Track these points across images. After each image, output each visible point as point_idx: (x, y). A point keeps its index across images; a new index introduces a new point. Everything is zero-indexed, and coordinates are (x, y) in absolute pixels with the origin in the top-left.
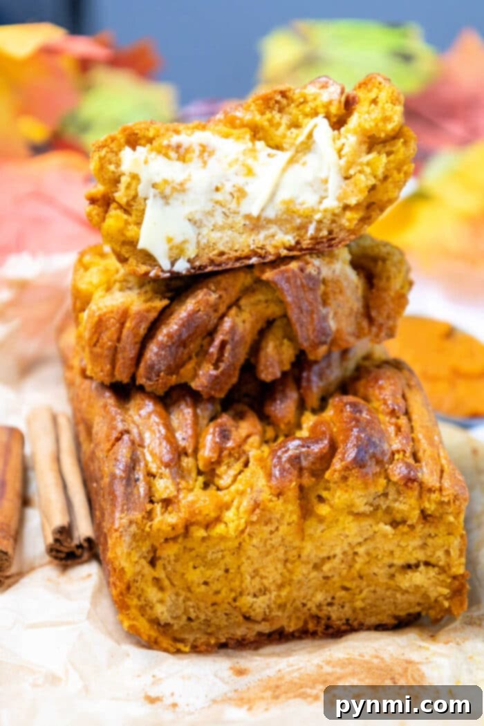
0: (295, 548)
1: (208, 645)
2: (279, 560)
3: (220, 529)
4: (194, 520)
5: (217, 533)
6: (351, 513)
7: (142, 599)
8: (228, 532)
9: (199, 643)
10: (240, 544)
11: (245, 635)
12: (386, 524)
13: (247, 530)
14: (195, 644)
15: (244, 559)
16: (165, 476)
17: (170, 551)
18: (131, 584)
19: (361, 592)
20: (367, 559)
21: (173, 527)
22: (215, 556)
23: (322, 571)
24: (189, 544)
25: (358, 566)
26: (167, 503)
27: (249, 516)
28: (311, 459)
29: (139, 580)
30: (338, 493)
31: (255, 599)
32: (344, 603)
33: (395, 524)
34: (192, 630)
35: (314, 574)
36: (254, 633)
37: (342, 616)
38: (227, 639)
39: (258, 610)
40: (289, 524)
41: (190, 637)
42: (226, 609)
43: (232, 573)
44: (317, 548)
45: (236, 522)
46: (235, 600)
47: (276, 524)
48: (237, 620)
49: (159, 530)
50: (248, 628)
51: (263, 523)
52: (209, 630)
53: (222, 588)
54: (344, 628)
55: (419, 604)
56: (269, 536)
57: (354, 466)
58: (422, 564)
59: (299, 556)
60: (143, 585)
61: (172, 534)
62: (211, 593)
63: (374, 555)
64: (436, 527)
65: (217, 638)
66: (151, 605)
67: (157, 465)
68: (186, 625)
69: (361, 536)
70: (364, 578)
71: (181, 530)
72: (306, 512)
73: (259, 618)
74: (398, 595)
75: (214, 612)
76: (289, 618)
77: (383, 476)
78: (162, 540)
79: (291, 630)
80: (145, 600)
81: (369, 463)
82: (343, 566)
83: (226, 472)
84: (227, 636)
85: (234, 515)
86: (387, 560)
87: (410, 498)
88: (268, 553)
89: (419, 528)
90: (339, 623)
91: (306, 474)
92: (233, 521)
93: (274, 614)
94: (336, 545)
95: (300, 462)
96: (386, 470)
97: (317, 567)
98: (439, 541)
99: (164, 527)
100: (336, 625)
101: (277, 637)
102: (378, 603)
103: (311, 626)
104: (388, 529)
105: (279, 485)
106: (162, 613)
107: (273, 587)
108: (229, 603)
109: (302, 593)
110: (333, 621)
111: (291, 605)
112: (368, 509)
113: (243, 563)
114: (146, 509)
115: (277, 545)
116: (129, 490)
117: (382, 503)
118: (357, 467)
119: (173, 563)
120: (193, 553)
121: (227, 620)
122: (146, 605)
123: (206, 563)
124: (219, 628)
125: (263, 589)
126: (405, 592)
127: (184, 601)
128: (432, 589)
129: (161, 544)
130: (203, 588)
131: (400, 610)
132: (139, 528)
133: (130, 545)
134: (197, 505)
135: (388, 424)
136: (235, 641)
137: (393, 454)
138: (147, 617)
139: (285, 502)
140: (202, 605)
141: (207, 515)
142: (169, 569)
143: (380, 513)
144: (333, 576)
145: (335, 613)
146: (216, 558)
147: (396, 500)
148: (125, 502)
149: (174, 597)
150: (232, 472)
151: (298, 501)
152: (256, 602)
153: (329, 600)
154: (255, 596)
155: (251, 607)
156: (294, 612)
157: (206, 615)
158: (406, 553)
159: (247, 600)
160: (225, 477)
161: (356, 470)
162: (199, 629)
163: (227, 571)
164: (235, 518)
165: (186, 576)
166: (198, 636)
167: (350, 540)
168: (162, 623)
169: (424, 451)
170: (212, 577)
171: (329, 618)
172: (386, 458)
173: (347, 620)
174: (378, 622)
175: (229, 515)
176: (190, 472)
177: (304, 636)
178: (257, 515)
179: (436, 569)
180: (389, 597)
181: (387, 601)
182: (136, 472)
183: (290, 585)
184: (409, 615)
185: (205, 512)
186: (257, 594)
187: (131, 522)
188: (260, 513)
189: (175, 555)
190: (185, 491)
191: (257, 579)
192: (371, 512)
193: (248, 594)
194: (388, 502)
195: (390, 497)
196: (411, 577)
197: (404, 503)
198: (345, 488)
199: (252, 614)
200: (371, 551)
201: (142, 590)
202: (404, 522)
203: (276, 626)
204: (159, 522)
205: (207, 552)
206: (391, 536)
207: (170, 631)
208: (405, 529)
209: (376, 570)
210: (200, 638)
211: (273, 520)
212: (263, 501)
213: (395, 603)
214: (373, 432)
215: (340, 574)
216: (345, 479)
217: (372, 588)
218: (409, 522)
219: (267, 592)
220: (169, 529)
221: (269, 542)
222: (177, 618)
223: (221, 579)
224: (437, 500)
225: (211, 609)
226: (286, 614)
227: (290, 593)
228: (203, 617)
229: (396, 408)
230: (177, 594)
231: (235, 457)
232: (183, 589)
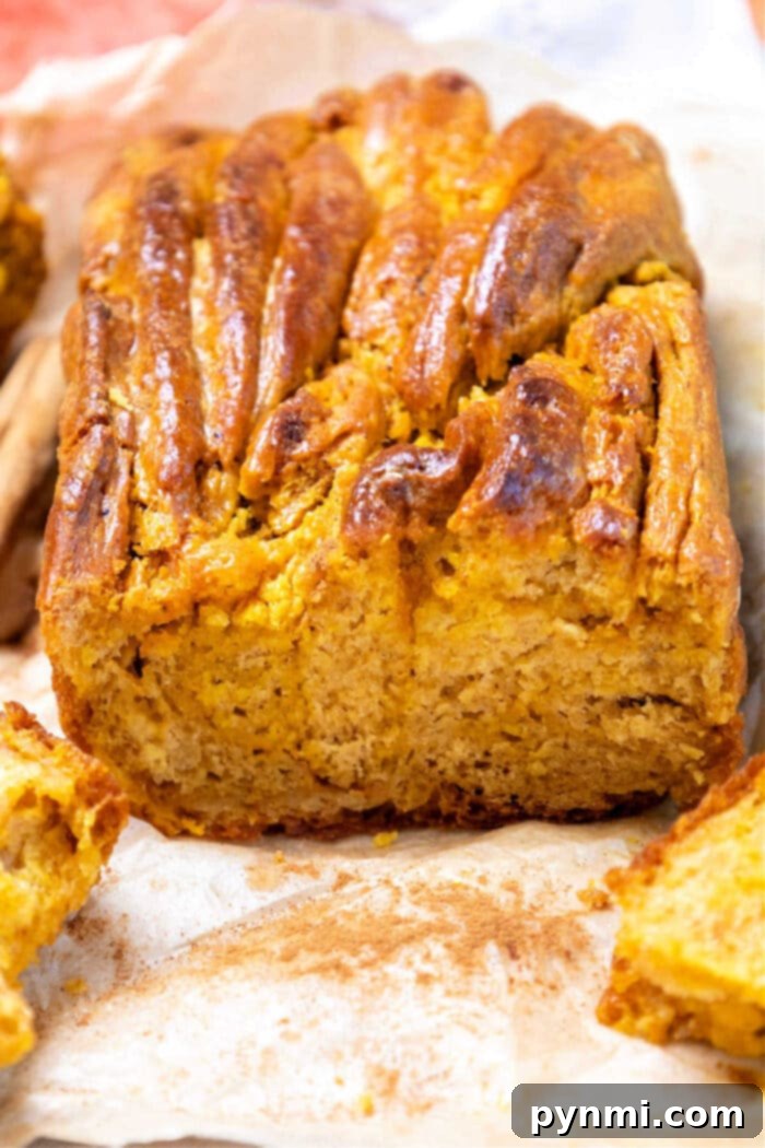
0: (402, 657)
1: (244, 826)
2: (373, 677)
3: (253, 613)
4: (203, 594)
5: (248, 623)
6: (498, 597)
7: (119, 734)
8: (268, 620)
9: (227, 822)
10: (295, 643)
11: (318, 813)
12: (569, 620)
13: (305, 619)
14: (219, 823)
15: (305, 672)
16: (163, 506)
17: (163, 650)
18: (93, 706)
19: (539, 745)
20: (542, 686)
21: (165, 607)
22: (251, 662)
23: (459, 701)
24: (200, 637)
25: (525, 697)
26: (161, 557)
27: (308, 594)
28: (424, 492)
29: (109, 700)
30: (472, 559)
31: (334, 748)
32: (508, 763)
33: (587, 622)
34: (216, 797)
35: (444, 707)
36: (335, 810)
37: (505, 789)
38: (282, 818)
39: (342, 768)
40: (384, 612)
41: (212, 810)
42: (281, 762)
43: (286, 696)
44: (446, 660)
45: (284, 603)
46: (299, 746)
47: (359, 611)
48: (302, 783)
49: (136, 609)
50: (323, 800)
51: (334, 607)
52: (250, 799)
53: (271, 722)
54: (505, 811)
55: (653, 775)
56: (348, 631)
57: (497, 510)
58: (649, 699)
59: (413, 673)
60: (118, 710)
61: (164, 619)
62: (250, 730)
63: (555, 678)
64: (671, 633)
65: (264, 815)
66: (135, 746)
67: (150, 485)
68: (206, 787)
69: (525, 641)
70: (544, 720)
71: (181, 611)
72: (416, 590)
73: (345, 782)
74: (611, 756)
75: (260, 765)
76: (404, 786)
77: (561, 530)
78: (147, 628)
79: (406, 809)
80: (125, 738)
81: (531, 505)
82: (498, 695)
83: (288, 503)
84: (283, 812)
85: (283, 588)
86: (580, 689)
87: (611, 575)
88: (352, 664)
89: (636, 631)
90: (496, 801)
91: (416, 519)
92: (279, 600)
93: (373, 776)
94: (478, 655)
95: (403, 498)
96: (569, 519)
97: (448, 693)
98: (679, 658)
99: (145, 605)
100: (492, 804)
101: (382, 819)
102: (574, 768)
103: (444, 804)
104: (573, 630)
105: (356, 538)
106: (158, 762)
107: (367, 727)
108: (286, 751)
109: (425, 741)
110: (487, 797)
111: (407, 763)
112: (534, 591)
113: (306, 679)
114: (111, 568)
115: (365, 650)
116: (82, 531)
117: (562, 581)
118: (500, 512)
119: (172, 671)
120: (209, 656)
121: (284, 782)
122: (128, 746)
123: (236, 674)
124: (268, 796)
125: (349, 729)
126: (623, 750)
127: (202, 742)
128: (672, 747)
129: (146, 635)
130: (235, 719)
131: (617, 785)
132: (95, 605)
133: (79, 634)
134: (207, 569)
135: (598, 427)
136: (299, 823)
137: (589, 487)
138: (127, 768)
139: (372, 570)
140: (236, 752)
141: (230, 587)
142: (167, 681)
143: (558, 600)
144: (481, 713)
145: (490, 782)
146: (254, 667)
147: (588, 578)
148: (71, 554)
149: (180, 735)
150: (299, 504)
151: (398, 571)
152: (336, 753)
153: (479, 757)
154: (336, 741)
155: (329, 760)
156: (414, 776)
157: (245, 772)
158: (616, 677)
159: (320, 748)
160: (284, 512)
161: (501, 518)
162: (229, 795)
163: (278, 692)
164: (282, 594)
165: (199, 697)
166: (227, 808)
167: (503, 646)
168: (158, 781)
169: (662, 483)
170: (250, 701)
171: (479, 791)
172: (571, 497)
173: (514, 797)
174: (573, 805)
175: (274, 588)
176: (220, 500)
177: (431, 822)
178: (320, 590)
179: (678, 710)
180: (595, 760)
181: (590, 765)
182: (107, 496)
183: (401, 724)
184: (637, 793)
185: (225, 581)
186: (341, 737)
187: (78, 594)
188: (326, 589)
189: (177, 658)
190: (197, 538)
191: (336, 711)
192: (540, 599)
193: (323, 737)
194: (573, 581)
195: (579, 571)
196: (628, 723)
197: (603, 585)
198: (484, 550)
199: (331, 773)
200: (548, 670)
201: (117, 718)
202: (604, 619)
203: (377, 800)
204: (136, 594)
205: (236, 655)
206: (581, 645)
207: (174, 797)
208: (608, 631)
209: (563, 707)
210: (231, 814)
211: (354, 603)
212: (331, 567)
213: (604, 770)
214: (551, 442)
215: (495, 709)
216: (483, 532)
217: (561, 740)
218: (616, 620)
219: (358, 736)
220: (158, 608)
221: (349, 643)
222: (190, 772)
223: (267, 706)
224: (667, 581)
225: (253, 760)
226: (397, 779)
227: (402, 739)
228: (238, 774)
229: (626, 392)
230: (188, 730)
231: (308, 475)
232: (197, 719)
